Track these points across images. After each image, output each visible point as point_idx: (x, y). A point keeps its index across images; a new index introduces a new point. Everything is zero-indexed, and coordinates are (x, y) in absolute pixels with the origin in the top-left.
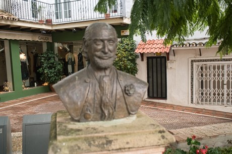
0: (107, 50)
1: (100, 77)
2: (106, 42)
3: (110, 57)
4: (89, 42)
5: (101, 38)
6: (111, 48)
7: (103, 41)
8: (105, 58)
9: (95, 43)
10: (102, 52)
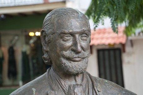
0: (79, 48)
1: (70, 87)
2: (77, 36)
3: (84, 58)
4: (52, 36)
5: (71, 31)
6: (84, 44)
7: (72, 34)
8: (77, 59)
9: (61, 38)
10: (73, 50)
